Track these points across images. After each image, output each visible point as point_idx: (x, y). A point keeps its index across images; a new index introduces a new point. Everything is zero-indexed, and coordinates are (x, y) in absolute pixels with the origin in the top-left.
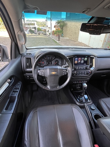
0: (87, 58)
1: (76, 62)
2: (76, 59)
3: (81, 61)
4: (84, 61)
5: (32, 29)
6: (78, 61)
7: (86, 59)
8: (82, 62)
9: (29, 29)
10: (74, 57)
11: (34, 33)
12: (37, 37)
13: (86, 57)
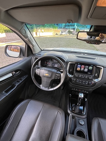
0: (93, 67)
1: (78, 69)
2: (79, 66)
3: (84, 69)
4: (88, 69)
5: (71, 29)
6: (81, 68)
7: (91, 68)
8: (86, 70)
9: (68, 30)
10: (76, 64)
11: (72, 33)
12: (74, 37)
13: (91, 66)
